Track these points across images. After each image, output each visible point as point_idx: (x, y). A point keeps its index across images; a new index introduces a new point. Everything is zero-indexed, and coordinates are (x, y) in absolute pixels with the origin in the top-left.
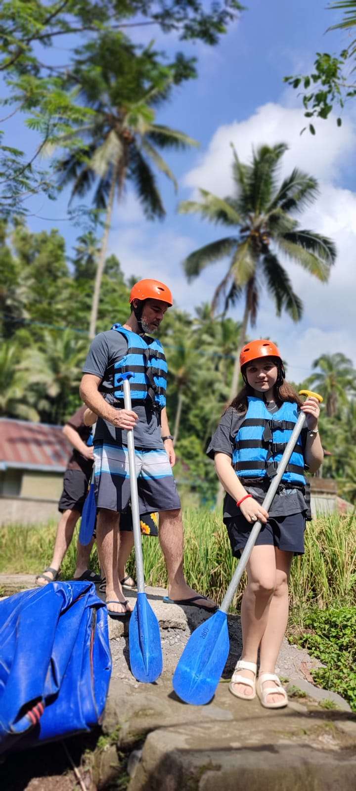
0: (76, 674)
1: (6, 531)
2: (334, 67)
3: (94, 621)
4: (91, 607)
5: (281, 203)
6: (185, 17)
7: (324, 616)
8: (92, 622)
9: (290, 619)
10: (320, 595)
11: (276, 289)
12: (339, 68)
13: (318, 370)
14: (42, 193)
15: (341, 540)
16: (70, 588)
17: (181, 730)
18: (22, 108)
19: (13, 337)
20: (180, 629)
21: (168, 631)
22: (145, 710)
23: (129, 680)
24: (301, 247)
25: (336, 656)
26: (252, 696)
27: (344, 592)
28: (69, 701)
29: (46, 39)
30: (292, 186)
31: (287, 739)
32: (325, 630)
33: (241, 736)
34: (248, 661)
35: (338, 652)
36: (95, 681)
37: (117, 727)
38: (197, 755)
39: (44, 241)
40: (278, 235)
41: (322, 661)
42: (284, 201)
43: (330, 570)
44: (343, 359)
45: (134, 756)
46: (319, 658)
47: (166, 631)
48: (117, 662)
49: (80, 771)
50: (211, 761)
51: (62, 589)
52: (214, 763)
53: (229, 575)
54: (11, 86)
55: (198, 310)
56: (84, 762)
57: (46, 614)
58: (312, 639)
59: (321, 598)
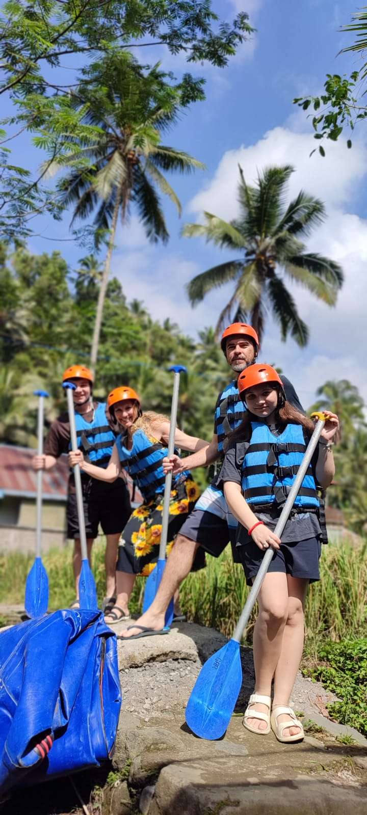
0: (85, 705)
1: (5, 560)
2: (344, 89)
3: (104, 650)
4: (100, 636)
5: (287, 226)
6: (194, 38)
7: (338, 648)
8: (101, 652)
9: (304, 651)
10: (332, 627)
11: (281, 314)
12: (349, 90)
13: (323, 398)
14: (48, 213)
15: (354, 570)
16: (79, 616)
17: (195, 765)
18: (30, 127)
19: (13, 361)
20: (190, 660)
21: (179, 663)
22: (157, 744)
23: (139, 713)
24: (307, 270)
25: (352, 689)
26: (267, 731)
27: (358, 624)
28: (78, 734)
29: (53, 58)
30: (298, 209)
31: (305, 774)
32: (340, 663)
33: (258, 771)
34: (261, 695)
35: (354, 685)
36: (105, 713)
37: (128, 762)
38: (213, 790)
39: (45, 264)
40: (285, 259)
41: (337, 694)
42: (290, 224)
43: (343, 600)
44: (348, 386)
45: (147, 792)
46: (335, 692)
47: (176, 663)
48: (126, 694)
49: (89, 809)
50: (228, 796)
51: (71, 616)
52: (232, 798)
53: (239, 605)
54: (19, 105)
55: (202, 335)
56: (93, 799)
57: (54, 642)
58: (327, 672)
59: (333, 630)
